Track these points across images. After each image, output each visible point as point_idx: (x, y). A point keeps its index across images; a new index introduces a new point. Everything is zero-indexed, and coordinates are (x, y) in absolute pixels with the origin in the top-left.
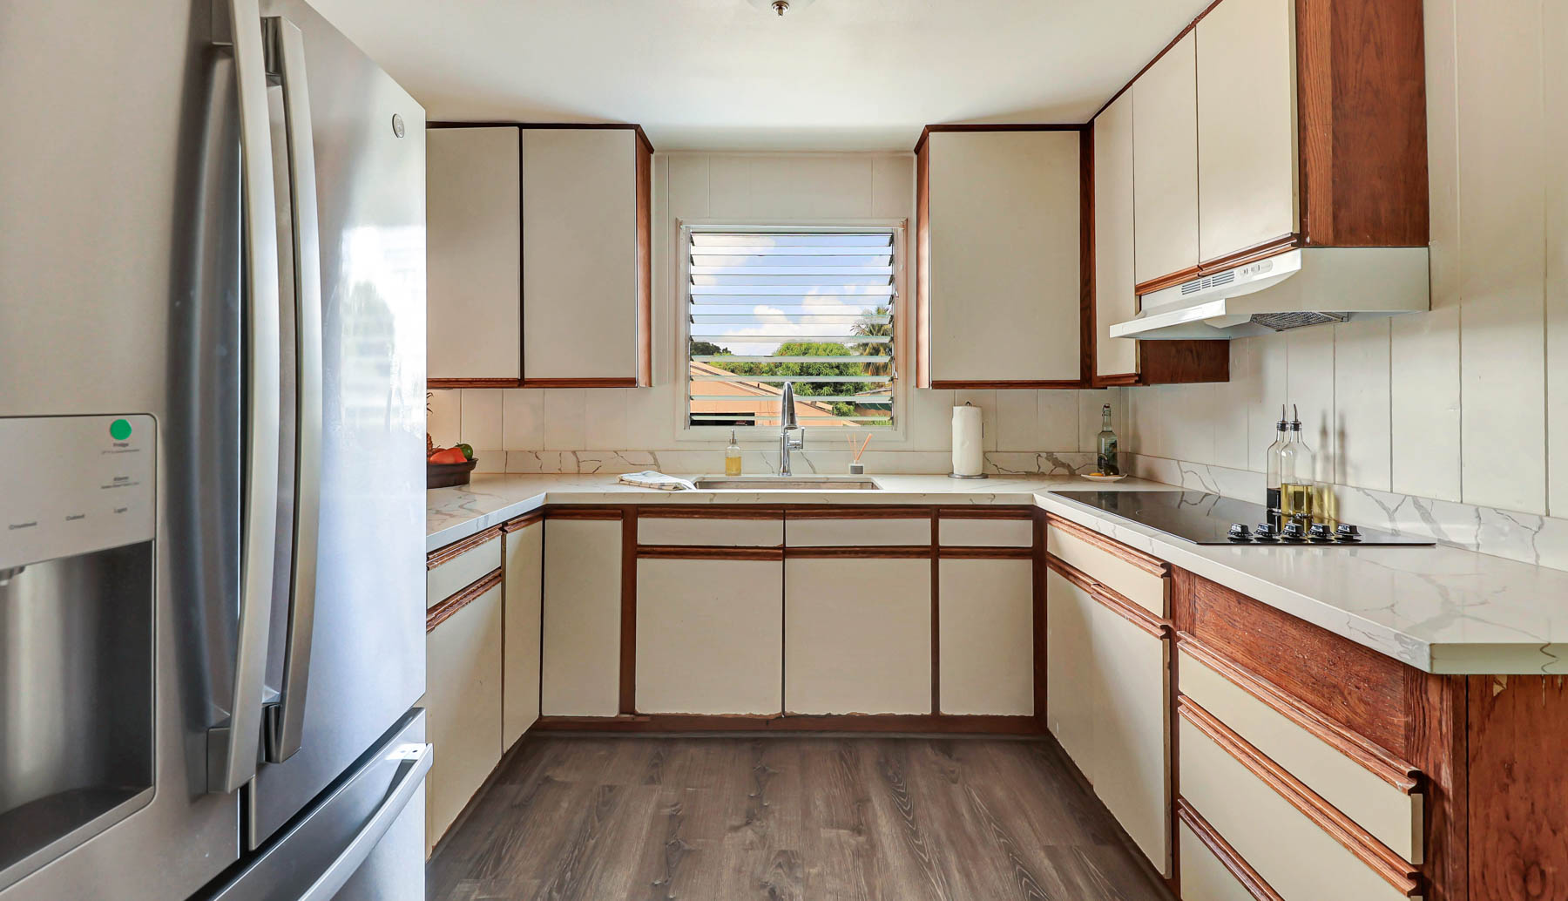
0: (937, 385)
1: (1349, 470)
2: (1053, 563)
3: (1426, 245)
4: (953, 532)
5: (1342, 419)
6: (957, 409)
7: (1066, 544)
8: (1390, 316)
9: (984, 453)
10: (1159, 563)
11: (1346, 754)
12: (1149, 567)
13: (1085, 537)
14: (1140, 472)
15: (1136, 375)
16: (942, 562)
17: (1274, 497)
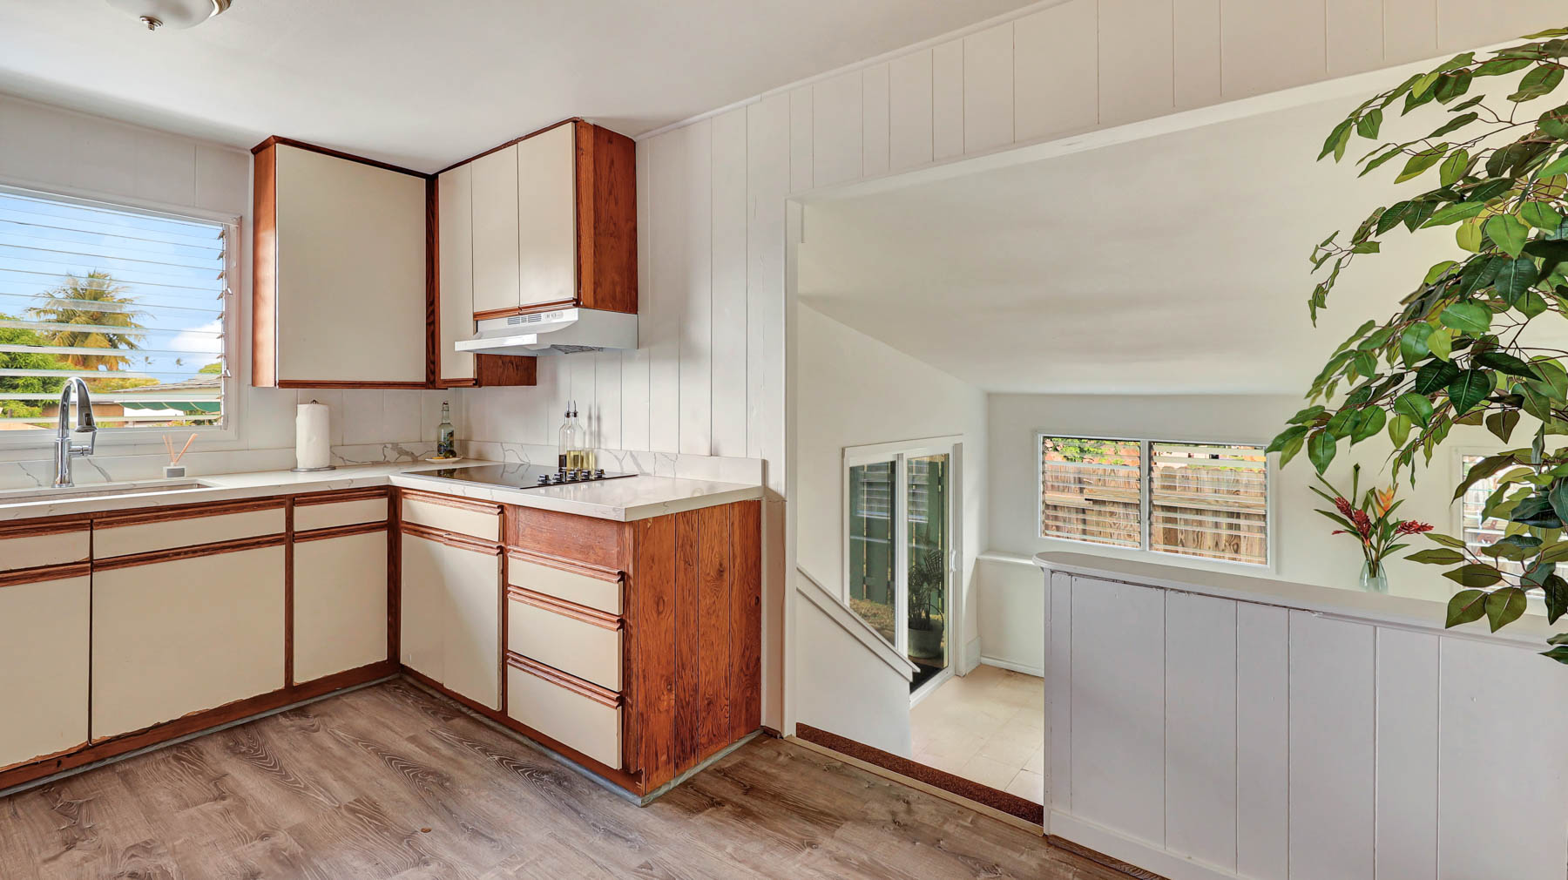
0: (284, 384)
1: (602, 440)
2: (406, 528)
3: (636, 313)
4: (306, 518)
5: (599, 409)
6: (302, 408)
7: (418, 510)
8: (621, 351)
9: (331, 447)
10: (496, 506)
11: (594, 577)
12: (489, 510)
13: (440, 501)
14: (472, 454)
15: (474, 379)
16: (297, 546)
17: (562, 460)
